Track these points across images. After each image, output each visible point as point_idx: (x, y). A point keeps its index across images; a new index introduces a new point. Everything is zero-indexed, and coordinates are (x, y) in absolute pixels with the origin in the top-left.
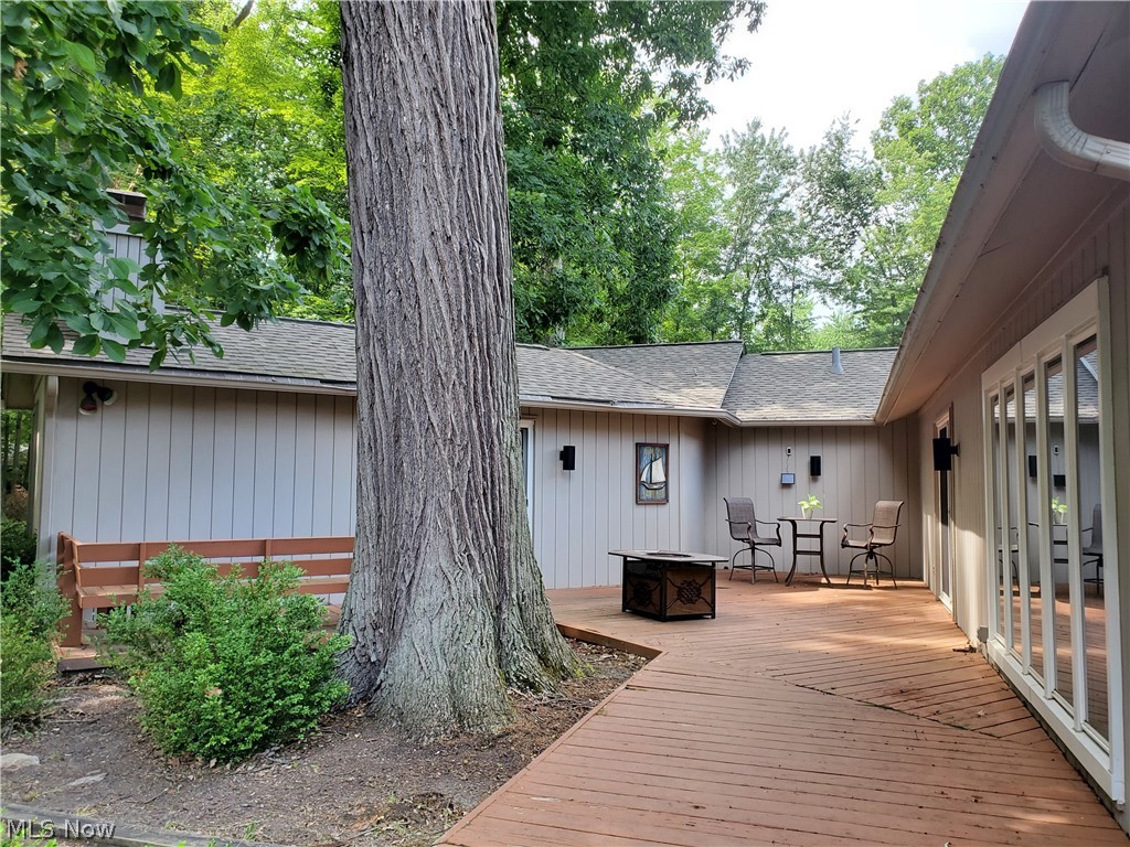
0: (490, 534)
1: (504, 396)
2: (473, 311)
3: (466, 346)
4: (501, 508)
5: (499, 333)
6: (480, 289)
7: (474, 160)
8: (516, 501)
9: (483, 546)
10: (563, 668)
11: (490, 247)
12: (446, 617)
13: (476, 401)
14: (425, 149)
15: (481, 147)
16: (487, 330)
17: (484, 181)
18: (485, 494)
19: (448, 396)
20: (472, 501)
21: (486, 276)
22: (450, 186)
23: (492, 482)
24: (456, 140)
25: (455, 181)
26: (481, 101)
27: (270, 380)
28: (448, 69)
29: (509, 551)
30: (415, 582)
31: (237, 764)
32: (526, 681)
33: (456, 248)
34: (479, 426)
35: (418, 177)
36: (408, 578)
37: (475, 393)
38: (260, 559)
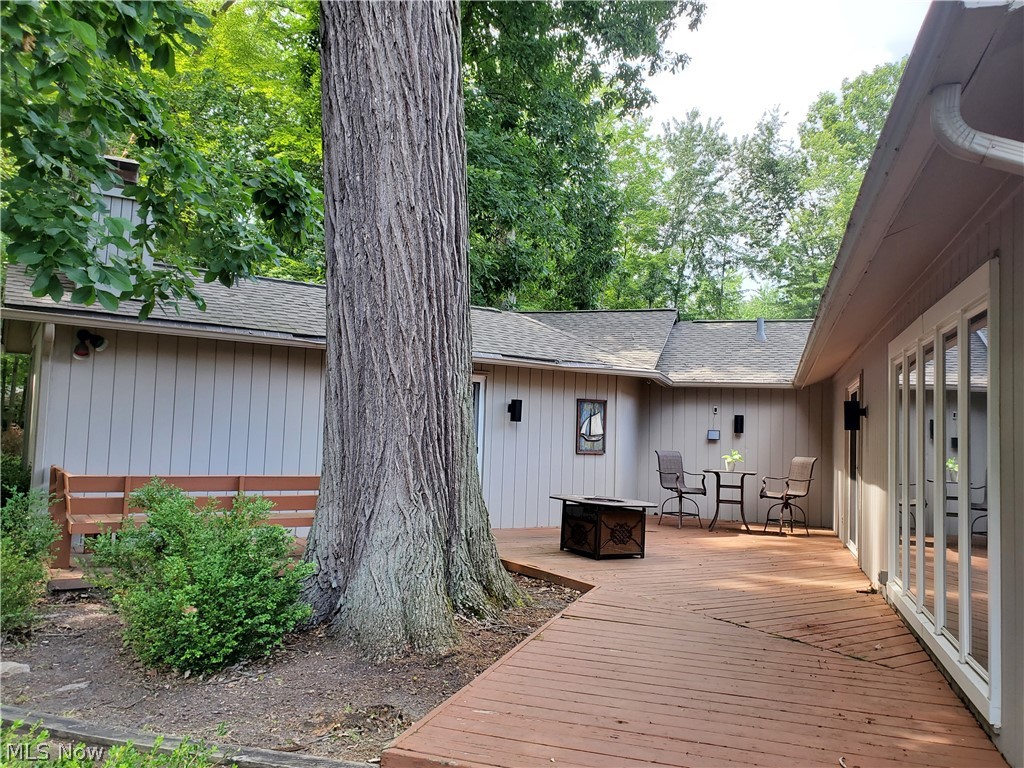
0: (442, 475)
1: (459, 352)
2: (433, 275)
3: (426, 306)
4: (453, 452)
5: (456, 295)
6: (439, 254)
7: (437, 139)
8: (467, 447)
9: (436, 486)
10: (505, 598)
11: (449, 218)
12: (400, 549)
13: (433, 356)
14: (393, 127)
15: (444, 127)
16: (445, 292)
17: (446, 158)
18: (439, 440)
19: (408, 351)
20: (427, 445)
21: (445, 243)
22: (415, 161)
23: (446, 428)
24: (422, 120)
25: (420, 157)
26: (445, 85)
28: (415, 56)
29: (459, 491)
30: (374, 517)
31: (209, 676)
32: (471, 609)
33: (419, 217)
34: (436, 379)
35: (387, 152)
36: (368, 513)
37: (433, 348)
38: (234, 494)
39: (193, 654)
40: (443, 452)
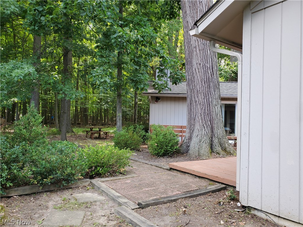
0: (209, 122)
1: (214, 94)
2: (205, 78)
3: (204, 85)
4: (212, 118)
5: (212, 82)
6: (207, 73)
7: (206, 47)
8: (217, 116)
9: (207, 125)
10: (230, 153)
11: (210, 64)
12: (198, 138)
13: (206, 96)
14: (196, 47)
15: (208, 44)
16: (209, 81)
17: (209, 51)
18: (208, 114)
19: (200, 95)
20: (205, 116)
21: (209, 70)
22: (200, 53)
23: (210, 112)
24: (202, 44)
25: (202, 52)
29: (215, 126)
30: (194, 131)
32: (217, 153)
33: (202, 65)
34: (207, 101)
35: (195, 53)
36: (192, 130)
37: (206, 94)
38: (181, 129)
39: (156, 152)
40: (209, 117)
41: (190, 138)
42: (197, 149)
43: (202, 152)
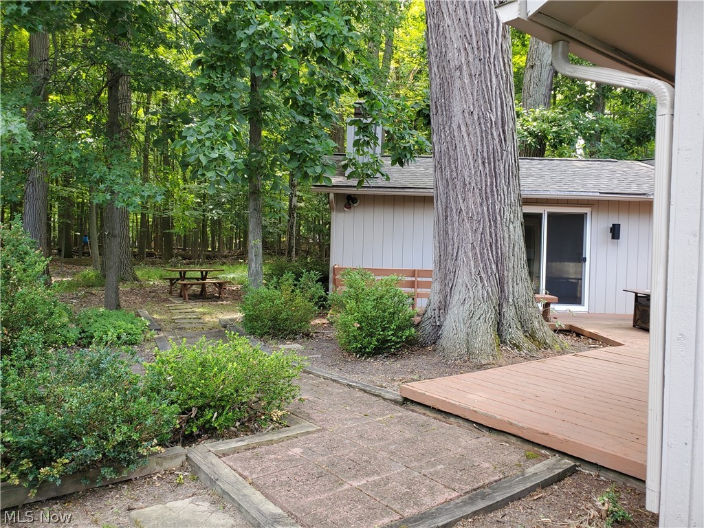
0: (494, 266)
1: (506, 193)
2: (485, 149)
3: (481, 168)
4: (501, 253)
5: (502, 159)
6: (490, 137)
7: (487, 68)
8: (513, 250)
9: (489, 273)
10: (545, 343)
11: (497, 114)
12: (467, 306)
13: (486, 197)
14: (460, 68)
15: (492, 61)
16: (494, 158)
17: (494, 79)
18: (491, 246)
19: (470, 195)
20: (483, 249)
21: (494, 129)
22: (473, 85)
23: (496, 240)
24: (477, 60)
25: (476, 82)
26: (492, 36)
27: (426, 190)
28: (471, 24)
29: (508, 276)
30: (453, 287)
31: (367, 358)
32: (515, 345)
33: (476, 117)
34: (488, 210)
35: (458, 83)
36: (450, 286)
37: (486, 193)
38: (414, 279)
39: (357, 346)
40: (494, 253)
41: (444, 307)
42: (463, 336)
43: (477, 344)
